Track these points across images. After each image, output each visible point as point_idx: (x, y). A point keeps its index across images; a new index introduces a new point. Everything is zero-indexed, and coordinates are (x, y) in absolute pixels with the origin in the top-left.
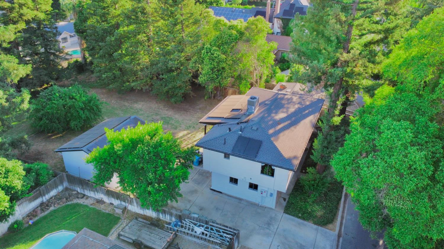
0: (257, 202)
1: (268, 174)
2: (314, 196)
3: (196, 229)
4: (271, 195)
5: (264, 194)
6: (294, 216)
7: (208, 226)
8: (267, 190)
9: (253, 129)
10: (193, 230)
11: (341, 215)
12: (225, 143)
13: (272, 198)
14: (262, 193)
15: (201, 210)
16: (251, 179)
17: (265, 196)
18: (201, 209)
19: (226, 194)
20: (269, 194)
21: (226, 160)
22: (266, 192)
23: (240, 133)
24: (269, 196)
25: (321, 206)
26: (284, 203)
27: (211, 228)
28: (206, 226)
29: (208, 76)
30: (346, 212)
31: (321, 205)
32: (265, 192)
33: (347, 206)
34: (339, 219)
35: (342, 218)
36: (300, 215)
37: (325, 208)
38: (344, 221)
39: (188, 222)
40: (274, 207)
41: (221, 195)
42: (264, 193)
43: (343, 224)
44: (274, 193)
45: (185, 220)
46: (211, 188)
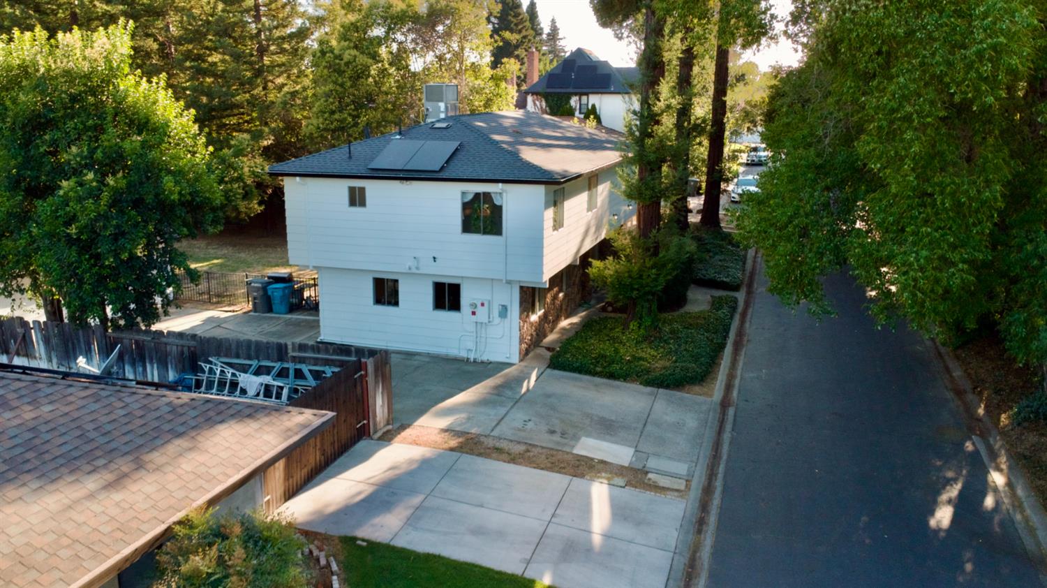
0: (463, 354)
1: (484, 229)
2: (639, 327)
3: (246, 380)
4: (504, 311)
5: (482, 314)
7: (286, 365)
8: (490, 296)
9: (435, 126)
10: (234, 385)
11: (726, 372)
12: (350, 157)
13: (507, 321)
14: (474, 313)
16: (434, 259)
17: (486, 321)
20: (496, 313)
21: (356, 211)
22: (486, 304)
23: (398, 137)
24: (497, 320)
25: (661, 349)
26: (550, 355)
27: (296, 370)
28: (278, 365)
30: (740, 367)
31: (663, 347)
32: (483, 305)
34: (722, 377)
35: (731, 377)
36: (599, 369)
37: (674, 352)
38: (737, 382)
39: (220, 364)
40: (515, 358)
42: (479, 310)
43: (733, 386)
44: (511, 302)
45: (210, 359)
46: (319, 340)
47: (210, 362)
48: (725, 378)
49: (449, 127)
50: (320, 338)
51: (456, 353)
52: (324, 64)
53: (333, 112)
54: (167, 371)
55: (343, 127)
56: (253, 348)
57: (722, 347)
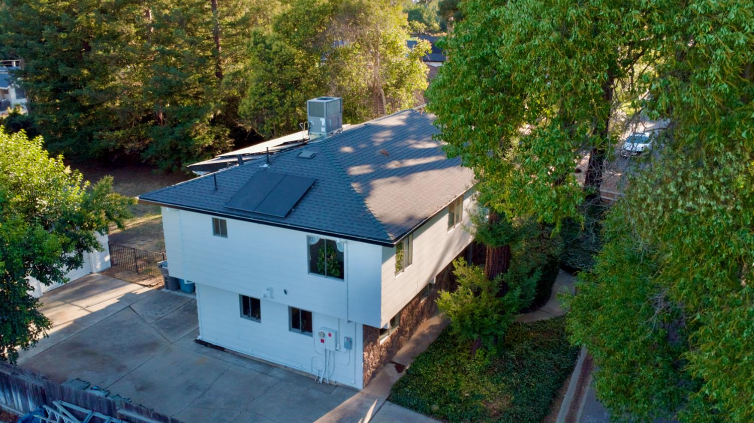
0: (315, 372)
1: (328, 272)
2: (485, 356)
4: (349, 343)
5: (330, 343)
6: (415, 408)
7: (114, 420)
8: (336, 328)
9: (301, 155)
11: (566, 414)
12: (216, 189)
13: (352, 351)
14: (323, 341)
15: (142, 389)
16: (285, 292)
17: (333, 349)
18: (142, 388)
19: (234, 354)
20: (342, 342)
21: (218, 238)
22: (333, 335)
23: (266, 166)
24: (343, 349)
25: (503, 384)
28: (108, 420)
30: (582, 405)
31: (504, 382)
32: (330, 335)
33: (587, 389)
36: (435, 407)
37: (515, 389)
39: (62, 409)
40: (359, 385)
41: (219, 354)
42: (327, 338)
44: (356, 336)
45: (54, 403)
46: (198, 339)
47: (55, 408)
48: (567, 410)
49: (313, 157)
50: (199, 338)
51: (309, 371)
52: (256, 53)
53: (263, 95)
54: (27, 400)
55: (272, 107)
57: (569, 372)
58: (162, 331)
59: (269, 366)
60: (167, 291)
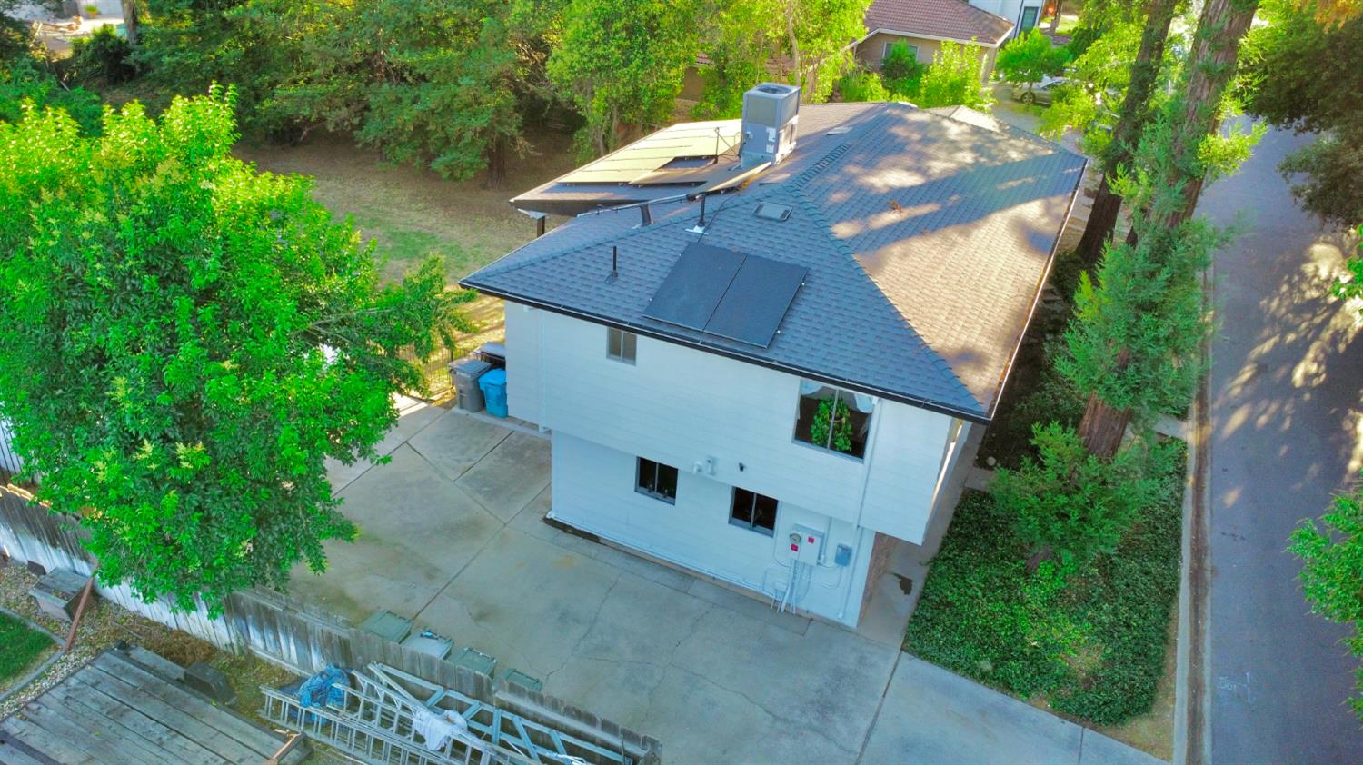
0: (770, 592)
1: (832, 443)
2: (1054, 574)
3: (425, 720)
4: (844, 556)
5: (808, 552)
6: (954, 667)
7: (488, 708)
8: (823, 530)
9: (762, 213)
10: (404, 727)
11: (1186, 673)
12: (615, 275)
13: (847, 569)
14: (795, 548)
15: (481, 617)
16: (742, 468)
17: (813, 561)
18: (483, 615)
19: (619, 549)
20: (831, 552)
21: (618, 366)
22: (817, 540)
23: (698, 230)
24: (831, 563)
25: (1088, 624)
26: (906, 605)
28: (475, 706)
29: (585, 49)
30: (1207, 656)
31: (1091, 619)
32: (811, 540)
33: (1207, 625)
34: (1181, 690)
35: (1196, 687)
36: (986, 666)
37: (1107, 634)
38: (1207, 705)
39: (385, 679)
40: (851, 621)
41: (593, 549)
42: (804, 545)
43: (1201, 718)
44: (859, 546)
45: (370, 667)
46: (548, 517)
47: (370, 674)
49: (786, 216)
50: (551, 515)
51: (760, 590)
54: (310, 650)
56: (437, 668)
58: (480, 498)
59: (686, 576)
60: (463, 412)
